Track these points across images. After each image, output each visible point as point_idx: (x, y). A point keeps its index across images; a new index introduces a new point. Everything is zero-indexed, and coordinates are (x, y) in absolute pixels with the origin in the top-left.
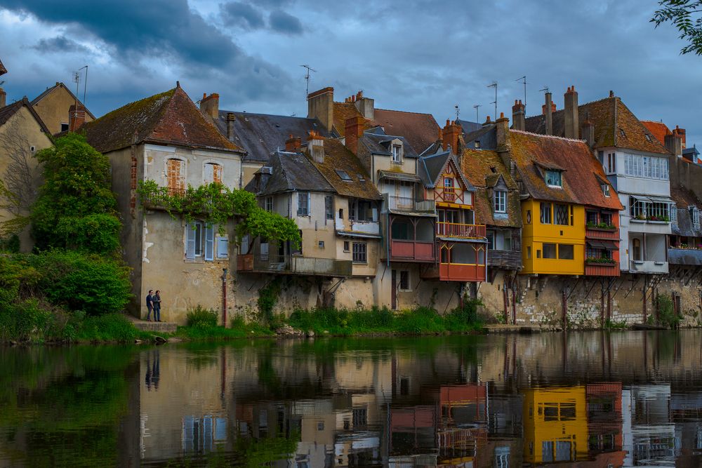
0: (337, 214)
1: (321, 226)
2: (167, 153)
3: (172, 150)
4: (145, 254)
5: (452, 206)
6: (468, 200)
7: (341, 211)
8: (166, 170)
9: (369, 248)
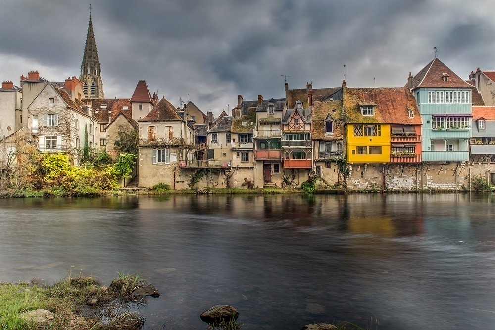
0: (232, 141)
1: (224, 147)
2: (148, 125)
3: (151, 123)
4: (140, 163)
5: (298, 131)
6: (308, 128)
7: (234, 139)
8: (148, 131)
9: (250, 154)
